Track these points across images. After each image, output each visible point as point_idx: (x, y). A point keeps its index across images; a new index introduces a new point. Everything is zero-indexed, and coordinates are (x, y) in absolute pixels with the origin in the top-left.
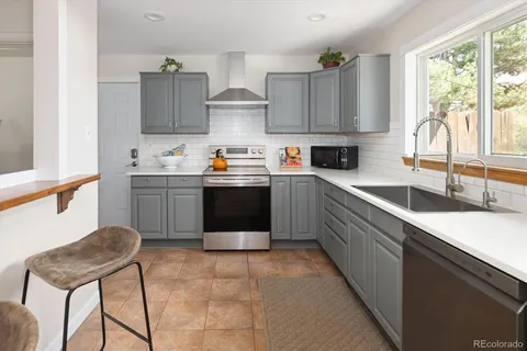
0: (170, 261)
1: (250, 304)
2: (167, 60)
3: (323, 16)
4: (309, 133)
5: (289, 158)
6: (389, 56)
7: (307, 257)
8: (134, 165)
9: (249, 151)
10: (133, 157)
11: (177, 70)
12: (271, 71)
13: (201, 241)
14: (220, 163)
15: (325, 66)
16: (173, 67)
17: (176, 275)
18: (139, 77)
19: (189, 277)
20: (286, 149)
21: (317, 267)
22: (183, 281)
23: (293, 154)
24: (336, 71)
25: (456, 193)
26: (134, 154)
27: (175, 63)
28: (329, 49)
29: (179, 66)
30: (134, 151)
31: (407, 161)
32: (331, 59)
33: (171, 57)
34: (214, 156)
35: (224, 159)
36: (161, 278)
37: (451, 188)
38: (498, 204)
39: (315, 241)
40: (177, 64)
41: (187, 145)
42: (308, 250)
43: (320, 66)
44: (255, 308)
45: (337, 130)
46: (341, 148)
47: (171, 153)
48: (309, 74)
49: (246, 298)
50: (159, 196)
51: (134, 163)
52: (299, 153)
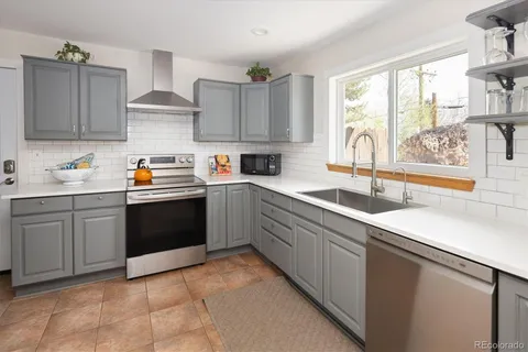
0: (82, 305)
1: (203, 332)
2: (67, 45)
3: (266, 32)
4: (240, 141)
5: (219, 166)
6: (312, 77)
7: (243, 262)
8: (9, 182)
9: (177, 160)
10: (7, 171)
11: (83, 61)
12: (201, 77)
13: (125, 268)
14: (144, 175)
15: (254, 79)
16: (78, 57)
17: (95, 321)
18: (21, 61)
19: (116, 320)
20: (216, 157)
21: (257, 270)
22: (109, 327)
23: (223, 162)
24: (265, 85)
25: (378, 193)
26: (9, 167)
27: (79, 52)
28: (258, 64)
29: (86, 56)
30: (7, 164)
31: (331, 167)
32: (259, 73)
33: (73, 43)
34: (135, 167)
35: (149, 170)
36: (74, 332)
37: (376, 190)
38: (415, 201)
39: (250, 245)
40: (83, 53)
41: (96, 154)
42: (241, 255)
43: (249, 79)
44: (212, 335)
45: (267, 140)
46: (269, 156)
47: (74, 165)
48: (240, 84)
49: (196, 325)
50: (59, 223)
51: (9, 179)
52: (228, 161)
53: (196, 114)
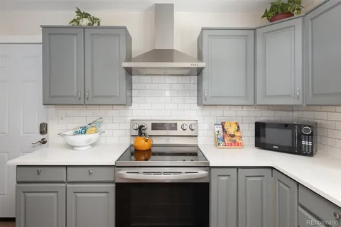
2: (79, 12)
4: (254, 105)
5: (227, 136)
8: (43, 142)
9: (179, 127)
10: (42, 133)
11: (90, 25)
18: (40, 31)
20: (223, 124)
23: (231, 130)
26: (43, 129)
29: (94, 20)
30: (42, 126)
47: (84, 131)
48: (255, 30)
50: (54, 194)
51: (43, 139)
52: (238, 129)
53: (199, 71)
